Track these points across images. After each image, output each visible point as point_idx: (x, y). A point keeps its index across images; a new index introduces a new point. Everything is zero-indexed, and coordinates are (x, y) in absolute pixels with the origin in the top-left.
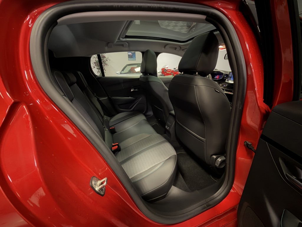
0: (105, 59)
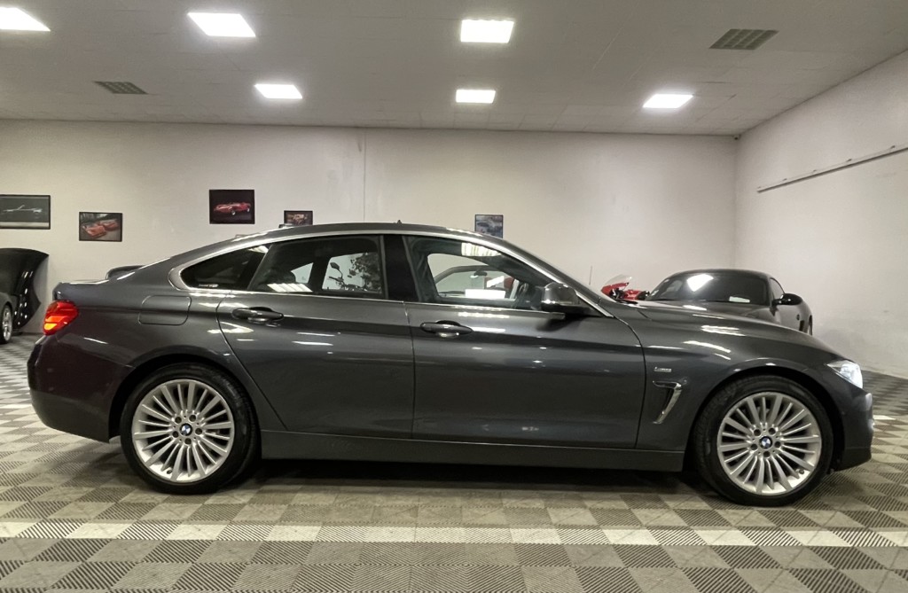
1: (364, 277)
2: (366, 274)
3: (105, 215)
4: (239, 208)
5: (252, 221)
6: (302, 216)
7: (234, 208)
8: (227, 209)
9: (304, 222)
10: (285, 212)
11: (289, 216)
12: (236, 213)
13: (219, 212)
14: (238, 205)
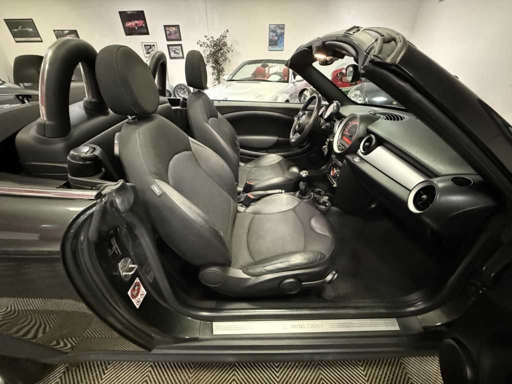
0: (225, 49)
1: (213, 67)
2: (213, 65)
3: (68, 32)
4: (139, 24)
5: (148, 33)
6: (174, 29)
7: (136, 24)
8: (132, 25)
9: (176, 33)
10: (165, 26)
11: (167, 29)
12: (138, 28)
13: (128, 27)
14: (137, 22)
